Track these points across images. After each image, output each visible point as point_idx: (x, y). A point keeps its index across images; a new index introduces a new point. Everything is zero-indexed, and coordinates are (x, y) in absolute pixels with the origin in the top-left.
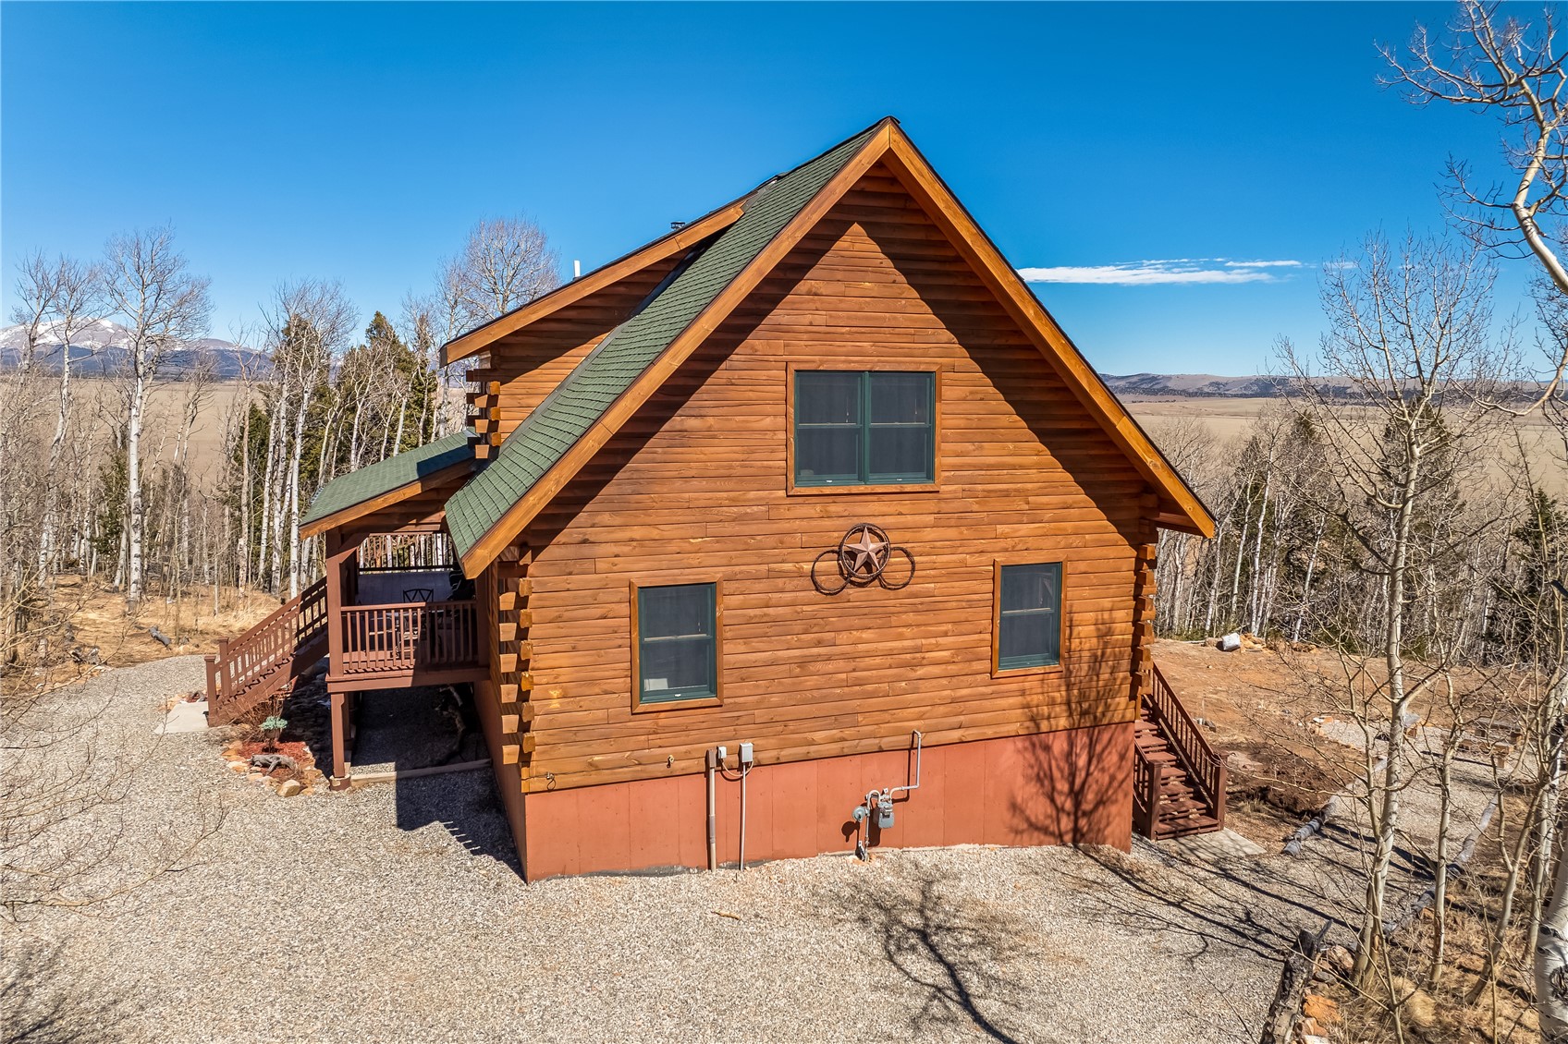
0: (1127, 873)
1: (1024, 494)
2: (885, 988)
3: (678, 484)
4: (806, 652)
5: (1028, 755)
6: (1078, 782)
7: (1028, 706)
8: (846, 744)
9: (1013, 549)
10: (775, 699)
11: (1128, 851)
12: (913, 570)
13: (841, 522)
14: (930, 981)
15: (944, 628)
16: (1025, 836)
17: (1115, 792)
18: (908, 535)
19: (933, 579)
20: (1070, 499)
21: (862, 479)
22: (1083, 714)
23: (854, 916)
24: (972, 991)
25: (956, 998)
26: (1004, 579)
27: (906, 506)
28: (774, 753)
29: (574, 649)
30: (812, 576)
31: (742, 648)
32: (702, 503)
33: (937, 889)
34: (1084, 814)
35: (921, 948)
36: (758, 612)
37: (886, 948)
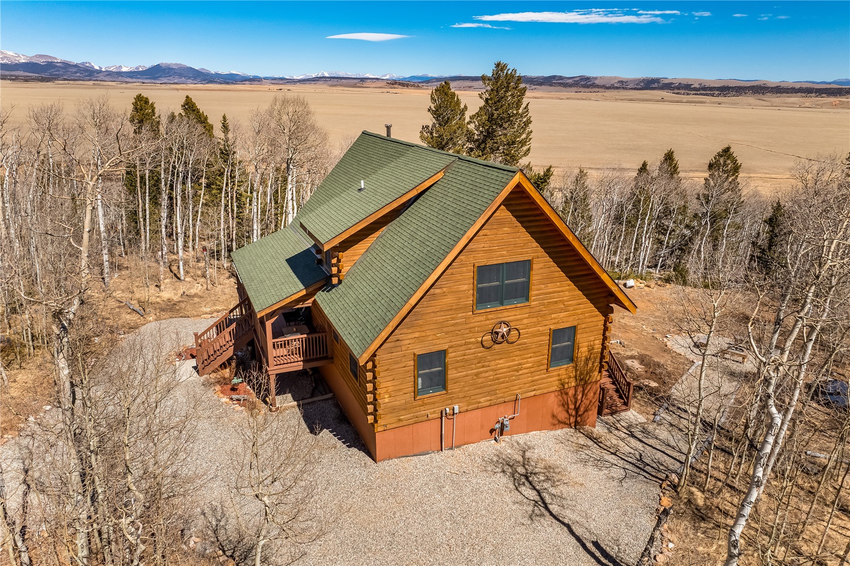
0: (595, 439)
1: (562, 302)
2: (518, 503)
3: (433, 315)
4: (478, 370)
5: (559, 397)
6: (578, 404)
7: (561, 380)
8: (492, 401)
9: (558, 323)
10: (466, 389)
11: (594, 427)
12: (520, 335)
13: (493, 321)
14: (532, 499)
15: (530, 355)
16: (557, 426)
17: (592, 406)
18: (518, 323)
19: (527, 338)
20: (580, 301)
21: (502, 304)
22: (581, 380)
23: (500, 470)
24: (547, 502)
25: (543, 505)
26: (553, 335)
27: (518, 312)
28: (466, 408)
29: (393, 380)
30: (481, 343)
31: (455, 372)
32: (441, 321)
33: (528, 454)
34: (579, 416)
35: (527, 483)
36: (461, 358)
37: (514, 484)
